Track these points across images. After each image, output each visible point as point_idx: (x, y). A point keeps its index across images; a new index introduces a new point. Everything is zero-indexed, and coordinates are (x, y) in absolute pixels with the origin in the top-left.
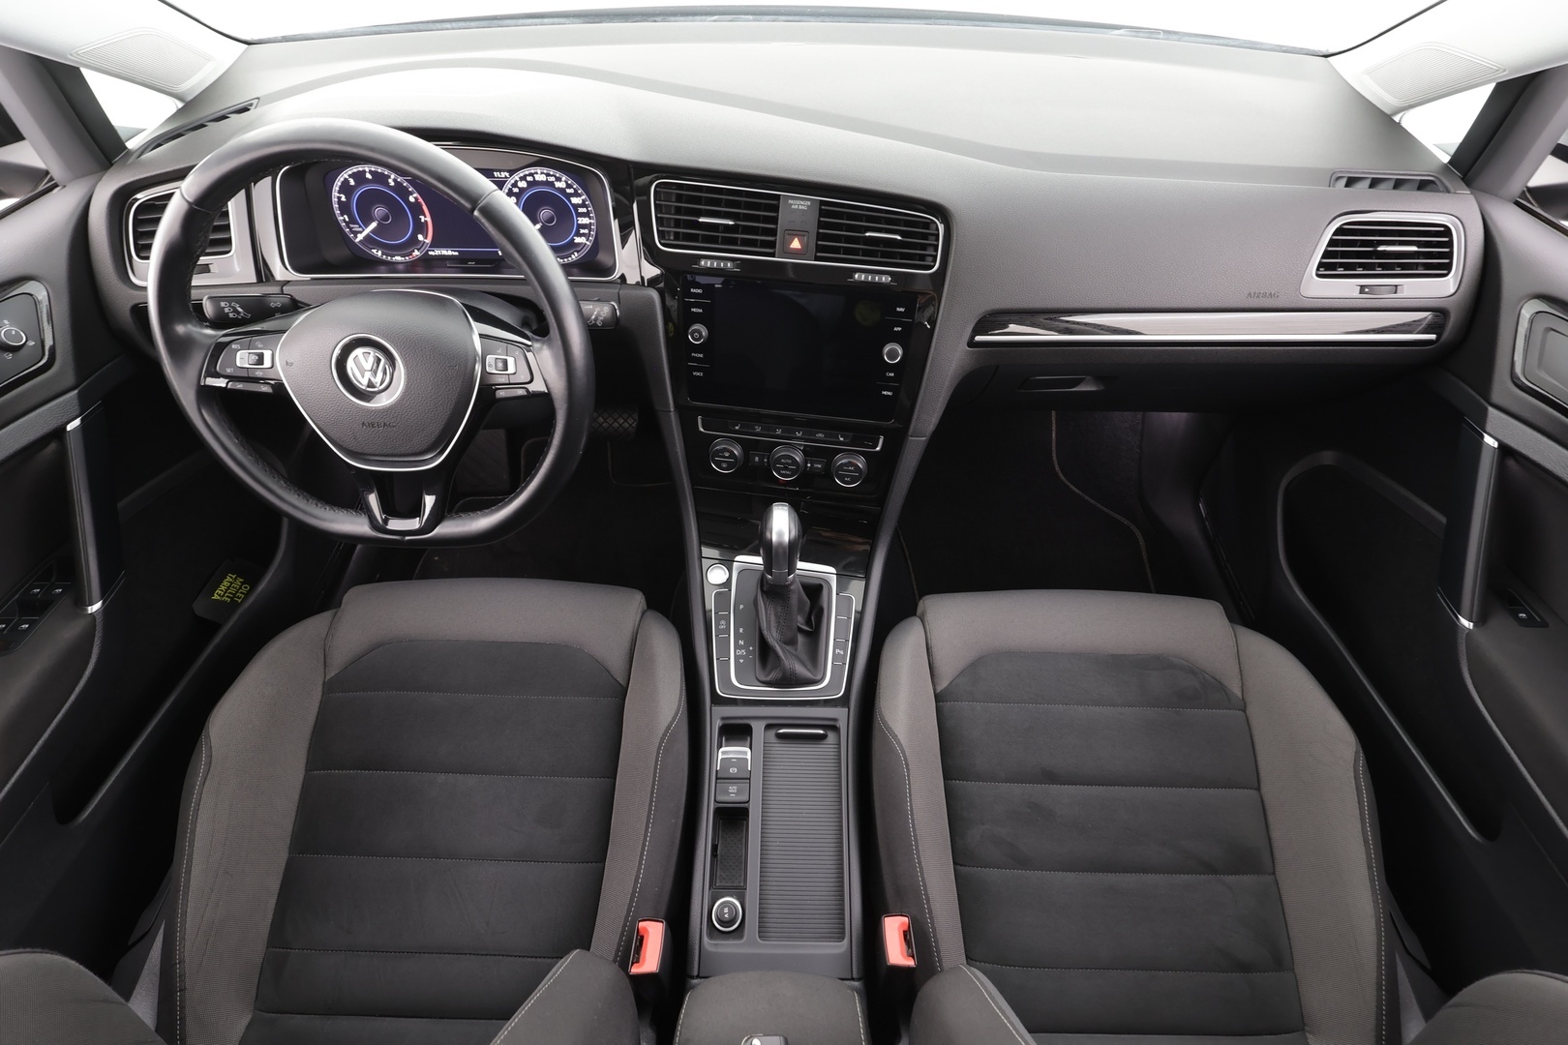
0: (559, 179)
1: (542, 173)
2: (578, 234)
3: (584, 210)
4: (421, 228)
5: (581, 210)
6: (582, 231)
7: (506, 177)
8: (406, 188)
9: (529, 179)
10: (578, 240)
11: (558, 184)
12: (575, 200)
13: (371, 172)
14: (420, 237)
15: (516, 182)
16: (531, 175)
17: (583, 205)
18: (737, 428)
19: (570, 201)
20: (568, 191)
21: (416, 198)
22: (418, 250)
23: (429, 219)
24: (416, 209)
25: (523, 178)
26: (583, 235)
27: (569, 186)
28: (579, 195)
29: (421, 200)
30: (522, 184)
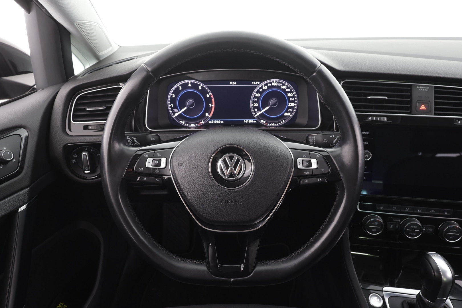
0: (284, 85)
1: (276, 82)
2: (287, 111)
3: (293, 99)
4: (208, 110)
5: (291, 99)
6: (289, 110)
7: (258, 84)
8: (207, 91)
9: (269, 85)
10: (286, 114)
11: (283, 87)
12: (289, 95)
13: (191, 83)
14: (207, 114)
15: (262, 86)
16: (271, 83)
17: (293, 97)
18: (381, 208)
19: (287, 95)
20: (287, 90)
21: (210, 96)
22: (204, 121)
23: (213, 105)
24: (209, 100)
25: (265, 85)
26: (290, 112)
27: (288, 88)
28: (292, 92)
29: (212, 96)
30: (265, 87)
